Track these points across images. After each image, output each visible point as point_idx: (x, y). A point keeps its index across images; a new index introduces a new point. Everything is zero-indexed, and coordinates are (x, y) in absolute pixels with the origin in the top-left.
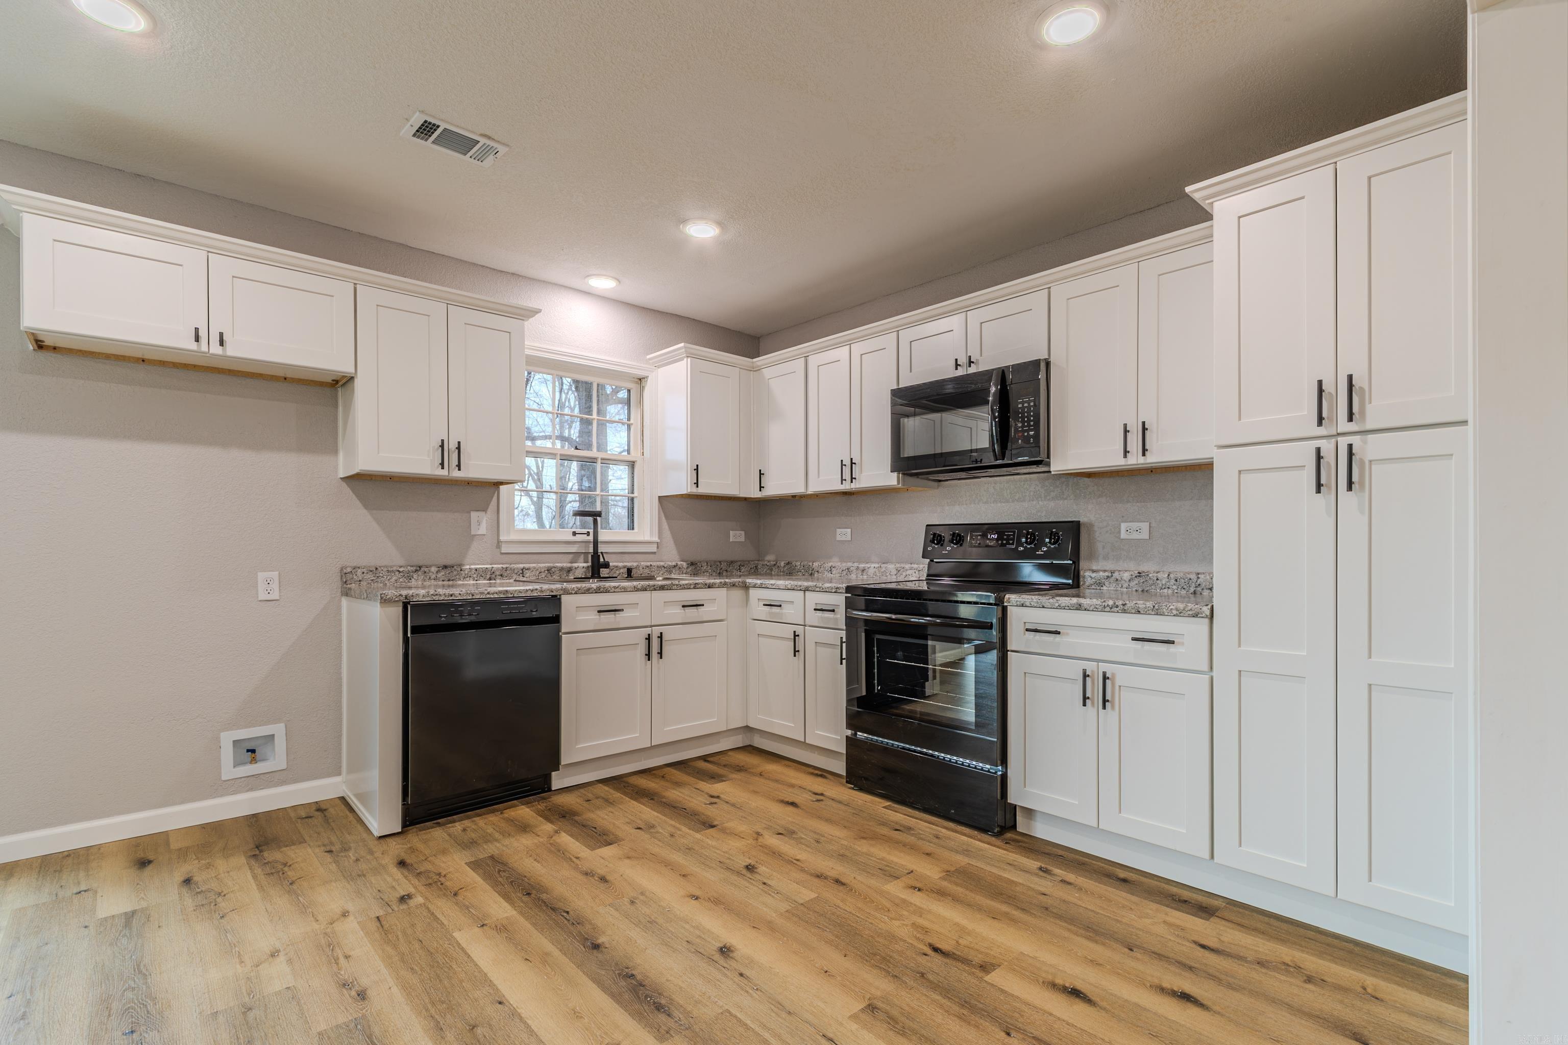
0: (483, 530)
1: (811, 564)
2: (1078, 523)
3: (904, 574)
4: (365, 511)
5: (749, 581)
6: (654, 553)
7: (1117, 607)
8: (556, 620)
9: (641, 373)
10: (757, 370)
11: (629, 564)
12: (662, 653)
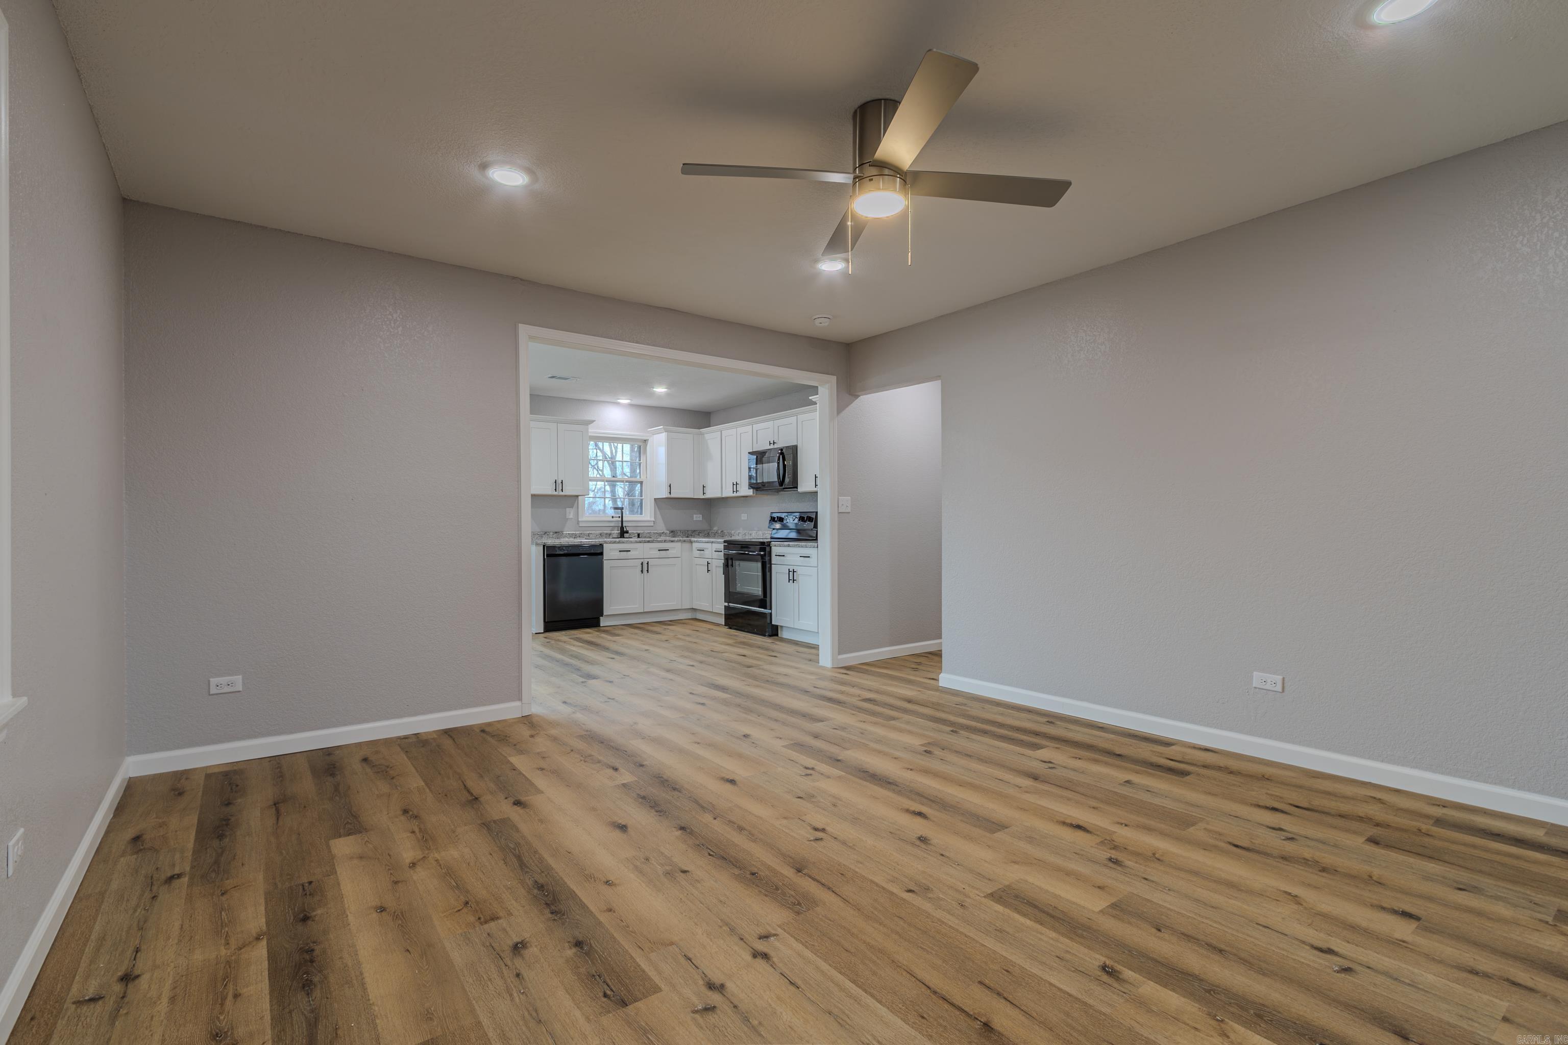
0: (571, 516)
1: (731, 532)
5: (693, 539)
6: (652, 526)
8: (602, 554)
9: (645, 438)
10: (702, 434)
11: (639, 532)
12: (648, 571)
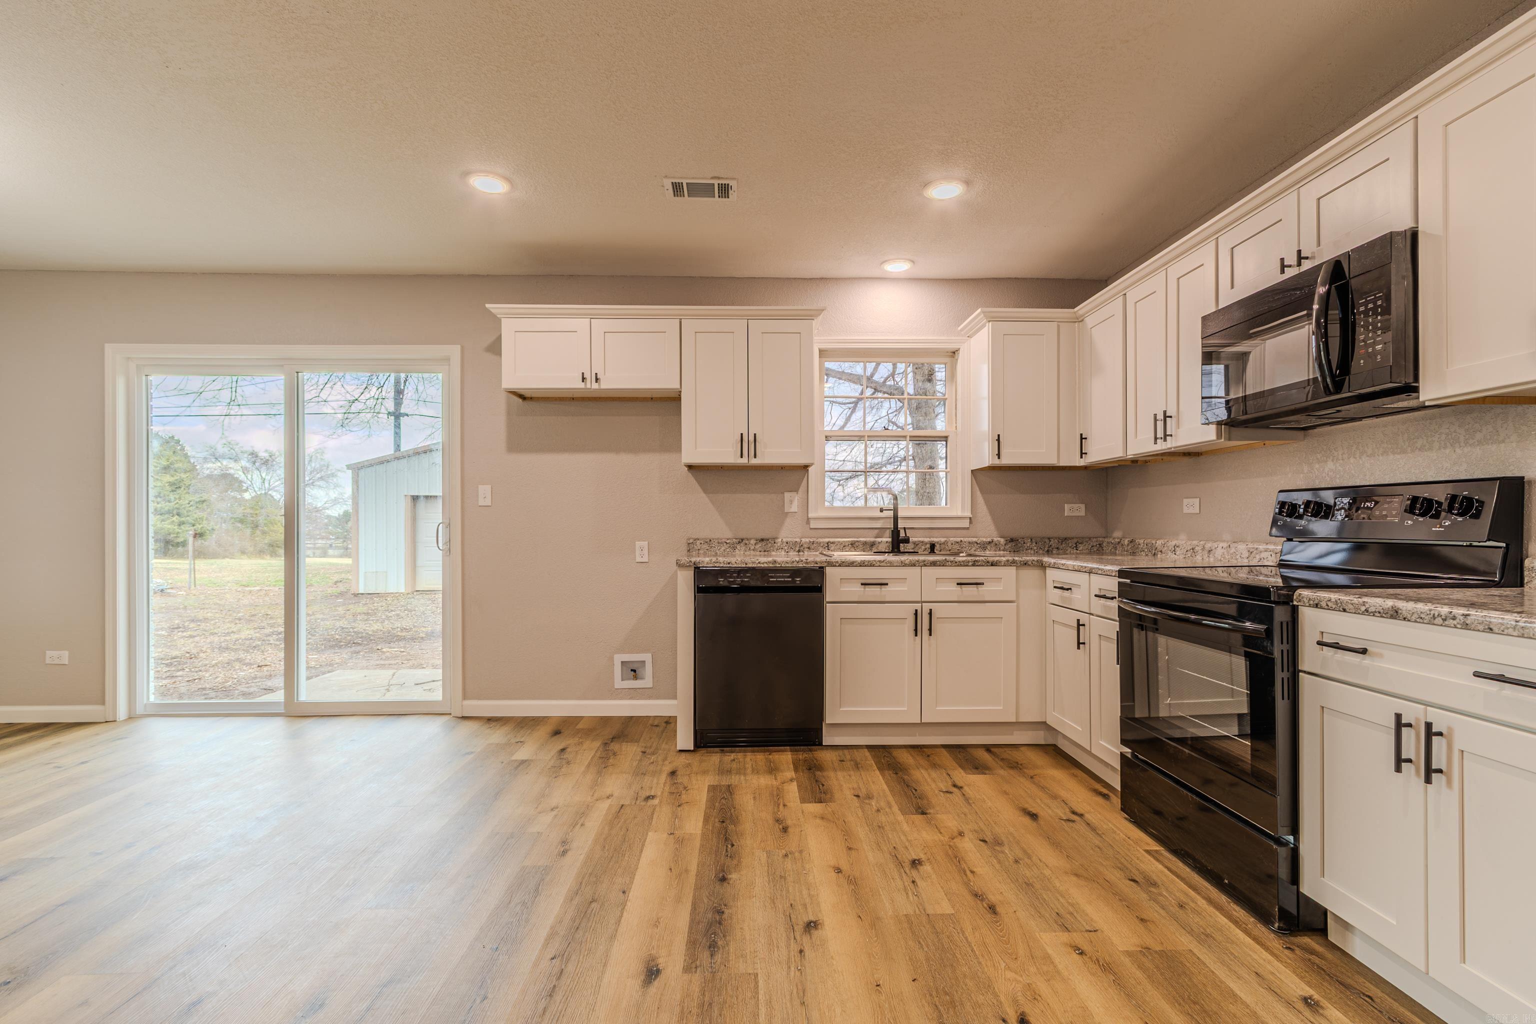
0: (794, 508)
1: (1154, 542)
2: (1523, 478)
3: (1258, 557)
4: (704, 495)
5: (1046, 559)
6: (968, 528)
7: (1454, 618)
8: (819, 589)
9: (954, 346)
10: (1080, 320)
11: (935, 540)
12: (930, 630)
